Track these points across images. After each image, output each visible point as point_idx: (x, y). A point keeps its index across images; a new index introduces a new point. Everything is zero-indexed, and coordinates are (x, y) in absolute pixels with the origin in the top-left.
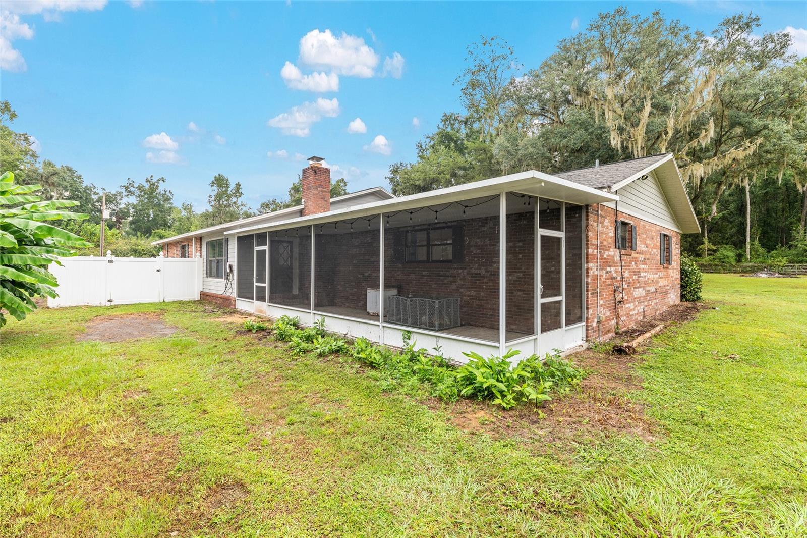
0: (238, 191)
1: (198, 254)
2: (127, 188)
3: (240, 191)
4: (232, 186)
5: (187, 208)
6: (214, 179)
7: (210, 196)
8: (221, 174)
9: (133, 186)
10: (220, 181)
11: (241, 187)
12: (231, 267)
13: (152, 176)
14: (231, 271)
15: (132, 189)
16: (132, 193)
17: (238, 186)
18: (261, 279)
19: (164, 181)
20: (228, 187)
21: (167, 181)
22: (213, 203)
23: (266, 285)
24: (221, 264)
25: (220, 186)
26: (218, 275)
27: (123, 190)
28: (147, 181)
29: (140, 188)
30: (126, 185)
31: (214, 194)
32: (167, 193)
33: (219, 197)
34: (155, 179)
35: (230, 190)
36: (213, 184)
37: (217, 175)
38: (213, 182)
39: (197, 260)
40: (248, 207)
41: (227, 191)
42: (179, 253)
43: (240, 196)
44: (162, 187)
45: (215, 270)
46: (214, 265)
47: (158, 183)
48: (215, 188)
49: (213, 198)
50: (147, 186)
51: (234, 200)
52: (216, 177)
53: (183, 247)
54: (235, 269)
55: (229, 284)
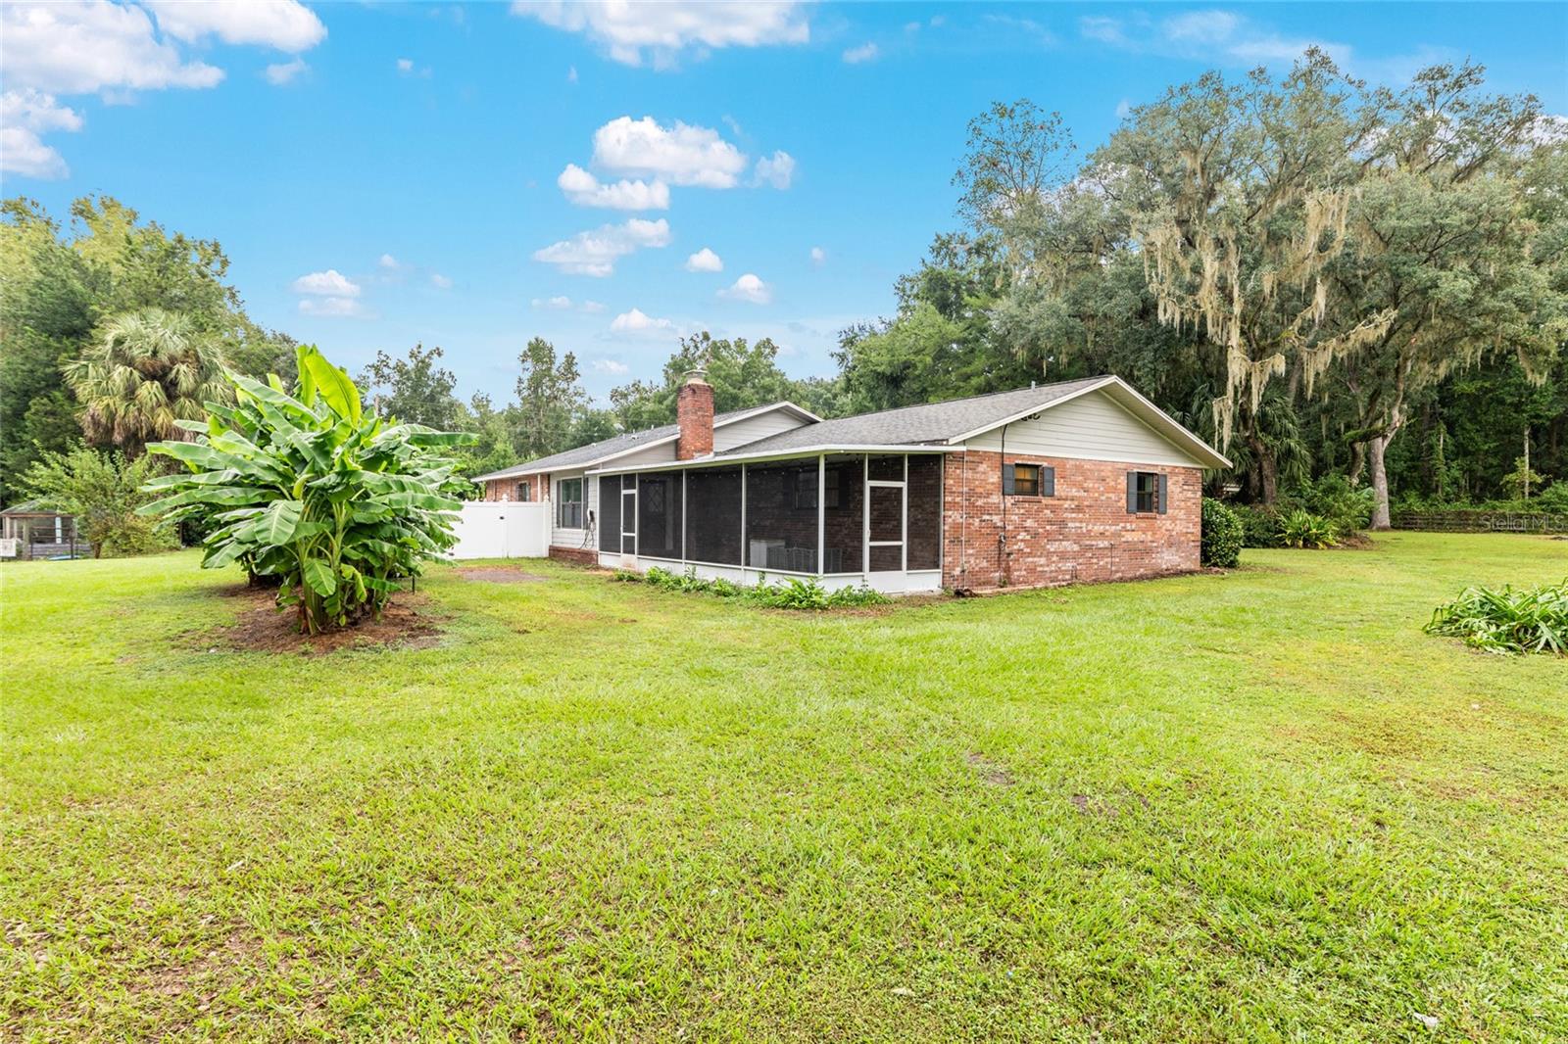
0: (570, 370)
1: (546, 496)
2: (377, 369)
3: (574, 369)
4: (560, 360)
5: (481, 403)
6: (526, 348)
7: (520, 381)
8: (540, 338)
9: (387, 366)
10: (538, 352)
11: (575, 361)
12: (591, 513)
13: (420, 346)
14: (593, 519)
15: (386, 371)
16: (387, 378)
17: (570, 360)
18: (629, 528)
19: (439, 354)
20: (552, 363)
21: (445, 354)
22: (526, 393)
23: (635, 535)
24: (577, 511)
25: (538, 360)
26: (574, 524)
27: (372, 374)
28: (412, 355)
29: (400, 369)
30: (376, 364)
31: (526, 376)
32: (445, 377)
33: (536, 383)
34: (425, 352)
35: (555, 367)
36: (524, 358)
37: (533, 341)
38: (525, 355)
39: (544, 506)
40: (586, 399)
41: (549, 369)
42: (516, 494)
43: (574, 379)
44: (436, 366)
45: (569, 516)
46: (569, 511)
47: (430, 358)
48: (529, 364)
49: (526, 384)
50: (411, 365)
51: (563, 385)
52: (530, 344)
53: (521, 486)
54: (597, 516)
55: (590, 537)
